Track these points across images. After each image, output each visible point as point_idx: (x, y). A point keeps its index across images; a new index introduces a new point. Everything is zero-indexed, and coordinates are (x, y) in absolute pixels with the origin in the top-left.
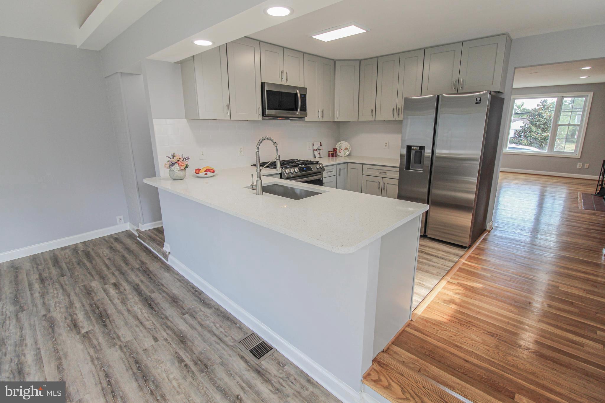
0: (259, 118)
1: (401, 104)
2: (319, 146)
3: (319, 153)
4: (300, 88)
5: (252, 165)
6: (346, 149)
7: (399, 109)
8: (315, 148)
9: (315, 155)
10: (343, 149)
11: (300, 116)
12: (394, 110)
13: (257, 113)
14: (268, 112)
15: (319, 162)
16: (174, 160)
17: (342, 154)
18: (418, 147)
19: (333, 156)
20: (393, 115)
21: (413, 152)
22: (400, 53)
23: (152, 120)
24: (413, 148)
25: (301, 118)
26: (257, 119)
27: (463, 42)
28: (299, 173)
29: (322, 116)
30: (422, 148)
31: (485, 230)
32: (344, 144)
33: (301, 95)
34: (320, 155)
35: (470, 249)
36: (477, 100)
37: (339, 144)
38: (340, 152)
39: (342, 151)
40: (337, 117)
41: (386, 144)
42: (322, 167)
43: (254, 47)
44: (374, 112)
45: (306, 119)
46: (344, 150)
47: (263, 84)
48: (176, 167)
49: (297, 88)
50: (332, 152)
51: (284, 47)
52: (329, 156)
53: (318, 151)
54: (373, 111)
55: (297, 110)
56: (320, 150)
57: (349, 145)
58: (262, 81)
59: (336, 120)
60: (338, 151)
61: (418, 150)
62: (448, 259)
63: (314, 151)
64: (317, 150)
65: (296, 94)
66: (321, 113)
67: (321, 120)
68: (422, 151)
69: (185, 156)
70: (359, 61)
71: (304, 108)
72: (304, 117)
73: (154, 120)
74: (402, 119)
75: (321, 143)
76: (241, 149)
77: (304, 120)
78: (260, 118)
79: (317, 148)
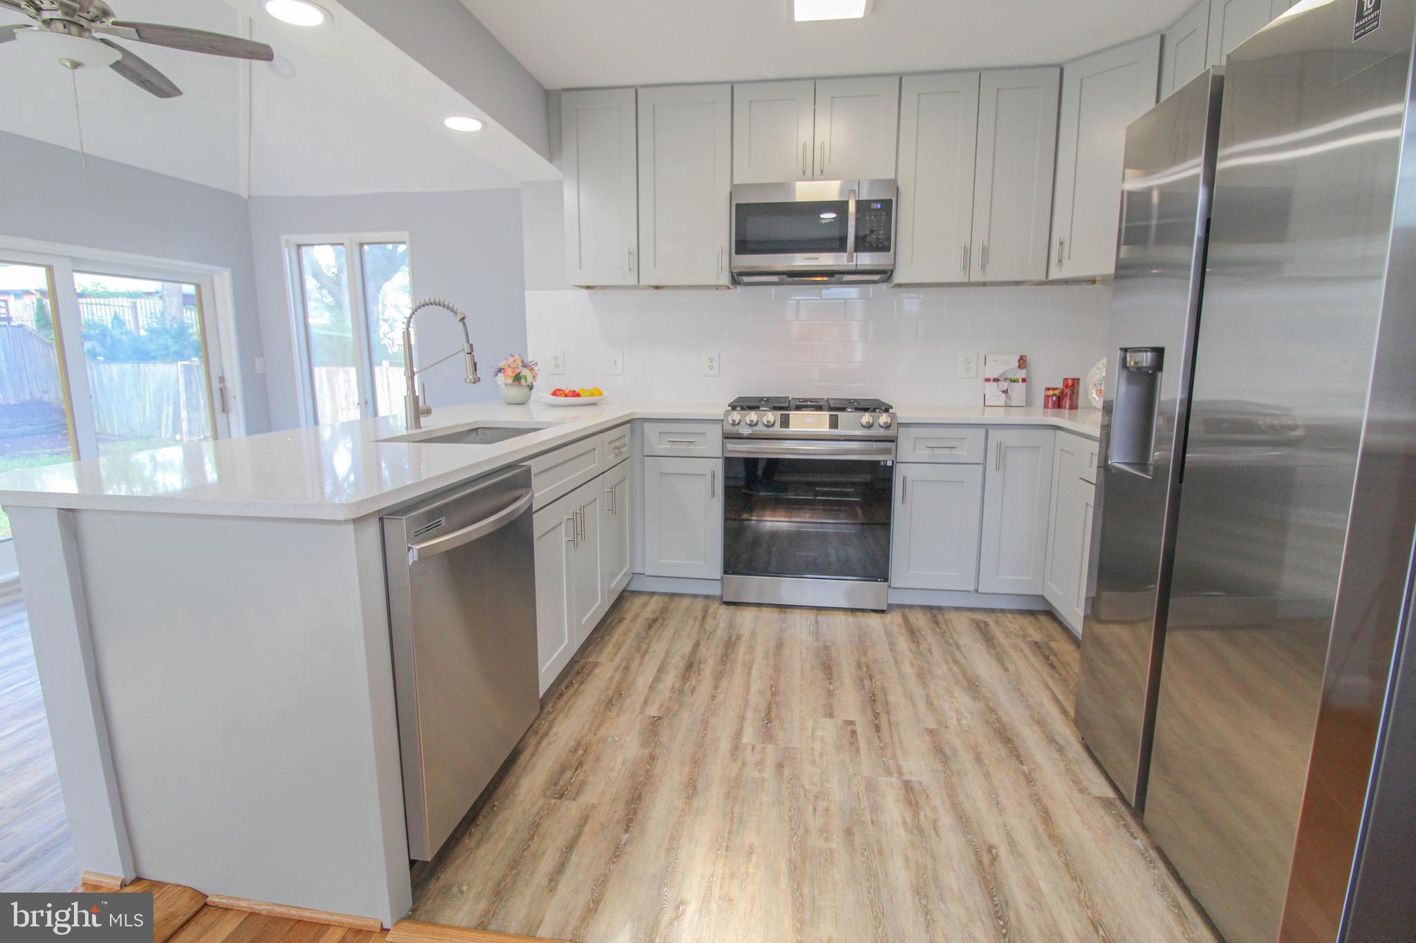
15: (892, 408)
19: (1060, 407)
28: (777, 429)
34: (1008, 397)
52: (1046, 405)
53: (1004, 385)
56: (1014, 381)
58: (735, 182)
79: (1000, 376)
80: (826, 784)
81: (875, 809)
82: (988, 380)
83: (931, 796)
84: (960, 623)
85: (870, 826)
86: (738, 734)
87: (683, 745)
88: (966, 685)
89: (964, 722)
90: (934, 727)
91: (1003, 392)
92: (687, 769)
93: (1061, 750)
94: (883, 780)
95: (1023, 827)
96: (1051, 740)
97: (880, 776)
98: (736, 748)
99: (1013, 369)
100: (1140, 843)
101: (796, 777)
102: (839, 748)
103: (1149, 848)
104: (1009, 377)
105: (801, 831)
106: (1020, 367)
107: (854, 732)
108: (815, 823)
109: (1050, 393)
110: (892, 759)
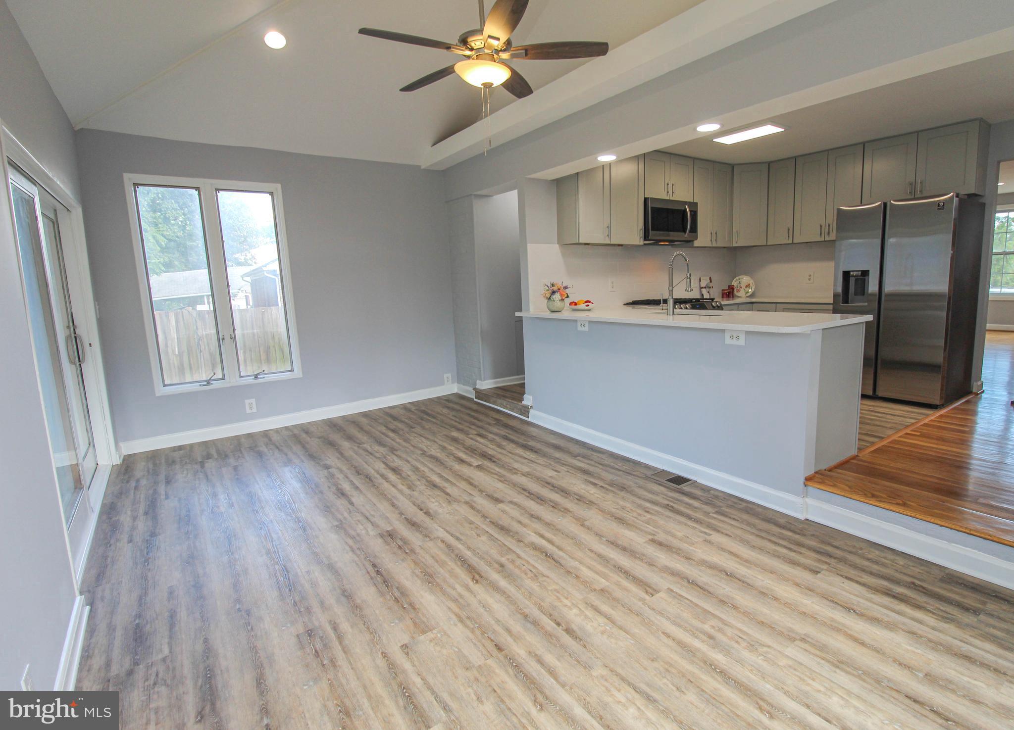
1: (832, 219)
4: (690, 203)
5: (625, 304)
6: (748, 286)
7: (829, 225)
8: (703, 285)
9: (703, 294)
11: (689, 239)
12: (821, 226)
16: (555, 288)
17: (742, 293)
18: (860, 272)
20: (821, 234)
21: (852, 281)
22: (828, 150)
24: (852, 273)
25: (689, 241)
26: (638, 244)
27: (918, 132)
29: (716, 240)
30: (865, 273)
32: (745, 279)
33: (691, 211)
34: (710, 295)
36: (938, 206)
38: (738, 291)
40: (736, 242)
41: (810, 276)
42: (719, 305)
44: (791, 231)
45: (696, 243)
47: (646, 200)
48: (557, 297)
49: (685, 203)
54: (789, 230)
55: (685, 231)
58: (646, 197)
59: (735, 245)
60: (735, 290)
61: (860, 276)
63: (702, 289)
65: (685, 211)
66: (714, 235)
67: (714, 245)
68: (866, 278)
69: (564, 285)
70: (767, 165)
71: (694, 229)
72: (693, 241)
73: (528, 245)
74: (834, 238)
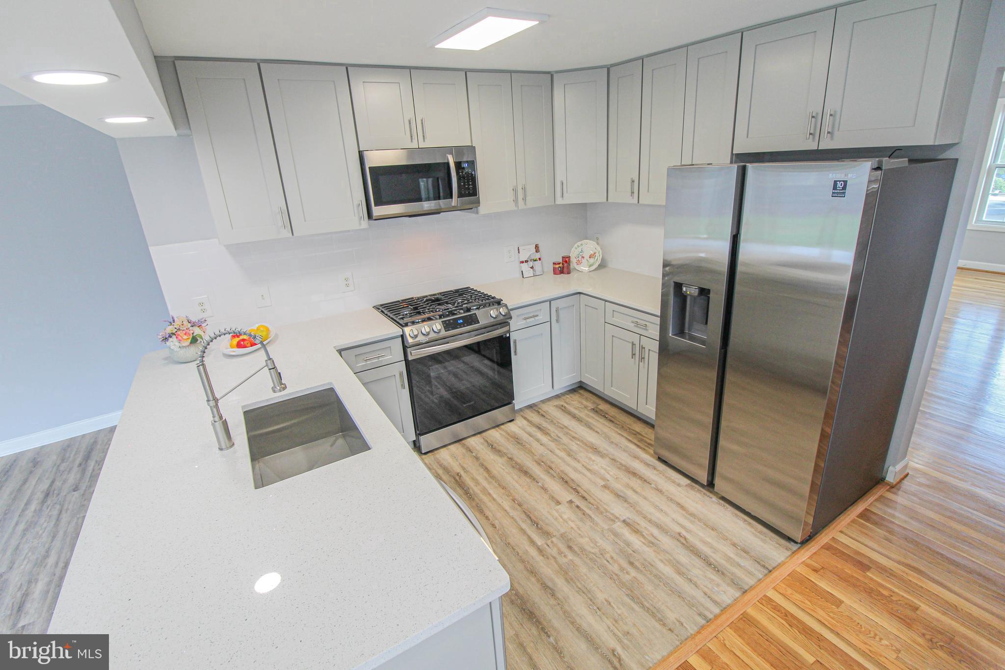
0: (360, 224)
2: (532, 252)
3: (532, 268)
10: (587, 256)
13: (355, 216)
14: (377, 211)
15: (502, 301)
19: (562, 272)
23: (148, 249)
28: (444, 333)
31: (883, 479)
35: (807, 547)
36: (835, 188)
37: (578, 246)
39: (584, 261)
43: (334, 82)
46: (588, 259)
50: (559, 264)
51: (410, 68)
52: (555, 273)
53: (531, 264)
56: (535, 261)
57: (599, 248)
62: (733, 574)
64: (527, 261)
75: (537, 247)
76: (346, 280)
77: (477, 213)
78: (365, 223)
79: (528, 258)
80: (598, 544)
81: (628, 544)
82: (522, 262)
83: (639, 522)
84: (550, 409)
85: (635, 554)
86: (532, 542)
87: (514, 566)
88: (591, 450)
89: (611, 473)
90: (604, 483)
91: (531, 268)
92: (533, 579)
93: (655, 468)
94: (615, 526)
95: (678, 515)
96: (647, 465)
97: (612, 525)
98: (540, 550)
99: (534, 253)
100: (714, 499)
101: (583, 550)
102: (581, 520)
103: (718, 500)
104: (532, 258)
105: (615, 577)
106: (536, 251)
107: (578, 507)
108: (615, 568)
109: (557, 266)
110: (607, 512)
